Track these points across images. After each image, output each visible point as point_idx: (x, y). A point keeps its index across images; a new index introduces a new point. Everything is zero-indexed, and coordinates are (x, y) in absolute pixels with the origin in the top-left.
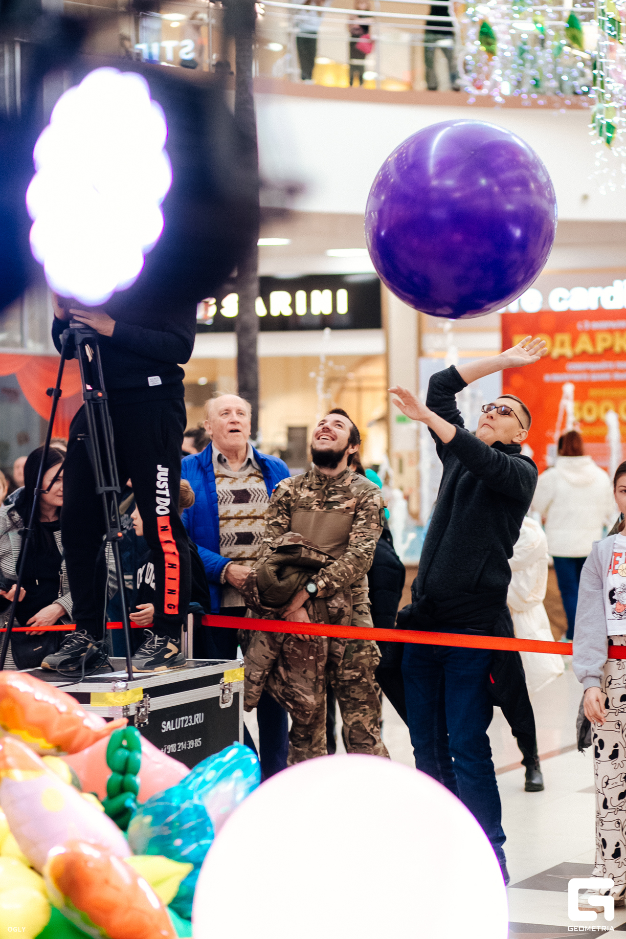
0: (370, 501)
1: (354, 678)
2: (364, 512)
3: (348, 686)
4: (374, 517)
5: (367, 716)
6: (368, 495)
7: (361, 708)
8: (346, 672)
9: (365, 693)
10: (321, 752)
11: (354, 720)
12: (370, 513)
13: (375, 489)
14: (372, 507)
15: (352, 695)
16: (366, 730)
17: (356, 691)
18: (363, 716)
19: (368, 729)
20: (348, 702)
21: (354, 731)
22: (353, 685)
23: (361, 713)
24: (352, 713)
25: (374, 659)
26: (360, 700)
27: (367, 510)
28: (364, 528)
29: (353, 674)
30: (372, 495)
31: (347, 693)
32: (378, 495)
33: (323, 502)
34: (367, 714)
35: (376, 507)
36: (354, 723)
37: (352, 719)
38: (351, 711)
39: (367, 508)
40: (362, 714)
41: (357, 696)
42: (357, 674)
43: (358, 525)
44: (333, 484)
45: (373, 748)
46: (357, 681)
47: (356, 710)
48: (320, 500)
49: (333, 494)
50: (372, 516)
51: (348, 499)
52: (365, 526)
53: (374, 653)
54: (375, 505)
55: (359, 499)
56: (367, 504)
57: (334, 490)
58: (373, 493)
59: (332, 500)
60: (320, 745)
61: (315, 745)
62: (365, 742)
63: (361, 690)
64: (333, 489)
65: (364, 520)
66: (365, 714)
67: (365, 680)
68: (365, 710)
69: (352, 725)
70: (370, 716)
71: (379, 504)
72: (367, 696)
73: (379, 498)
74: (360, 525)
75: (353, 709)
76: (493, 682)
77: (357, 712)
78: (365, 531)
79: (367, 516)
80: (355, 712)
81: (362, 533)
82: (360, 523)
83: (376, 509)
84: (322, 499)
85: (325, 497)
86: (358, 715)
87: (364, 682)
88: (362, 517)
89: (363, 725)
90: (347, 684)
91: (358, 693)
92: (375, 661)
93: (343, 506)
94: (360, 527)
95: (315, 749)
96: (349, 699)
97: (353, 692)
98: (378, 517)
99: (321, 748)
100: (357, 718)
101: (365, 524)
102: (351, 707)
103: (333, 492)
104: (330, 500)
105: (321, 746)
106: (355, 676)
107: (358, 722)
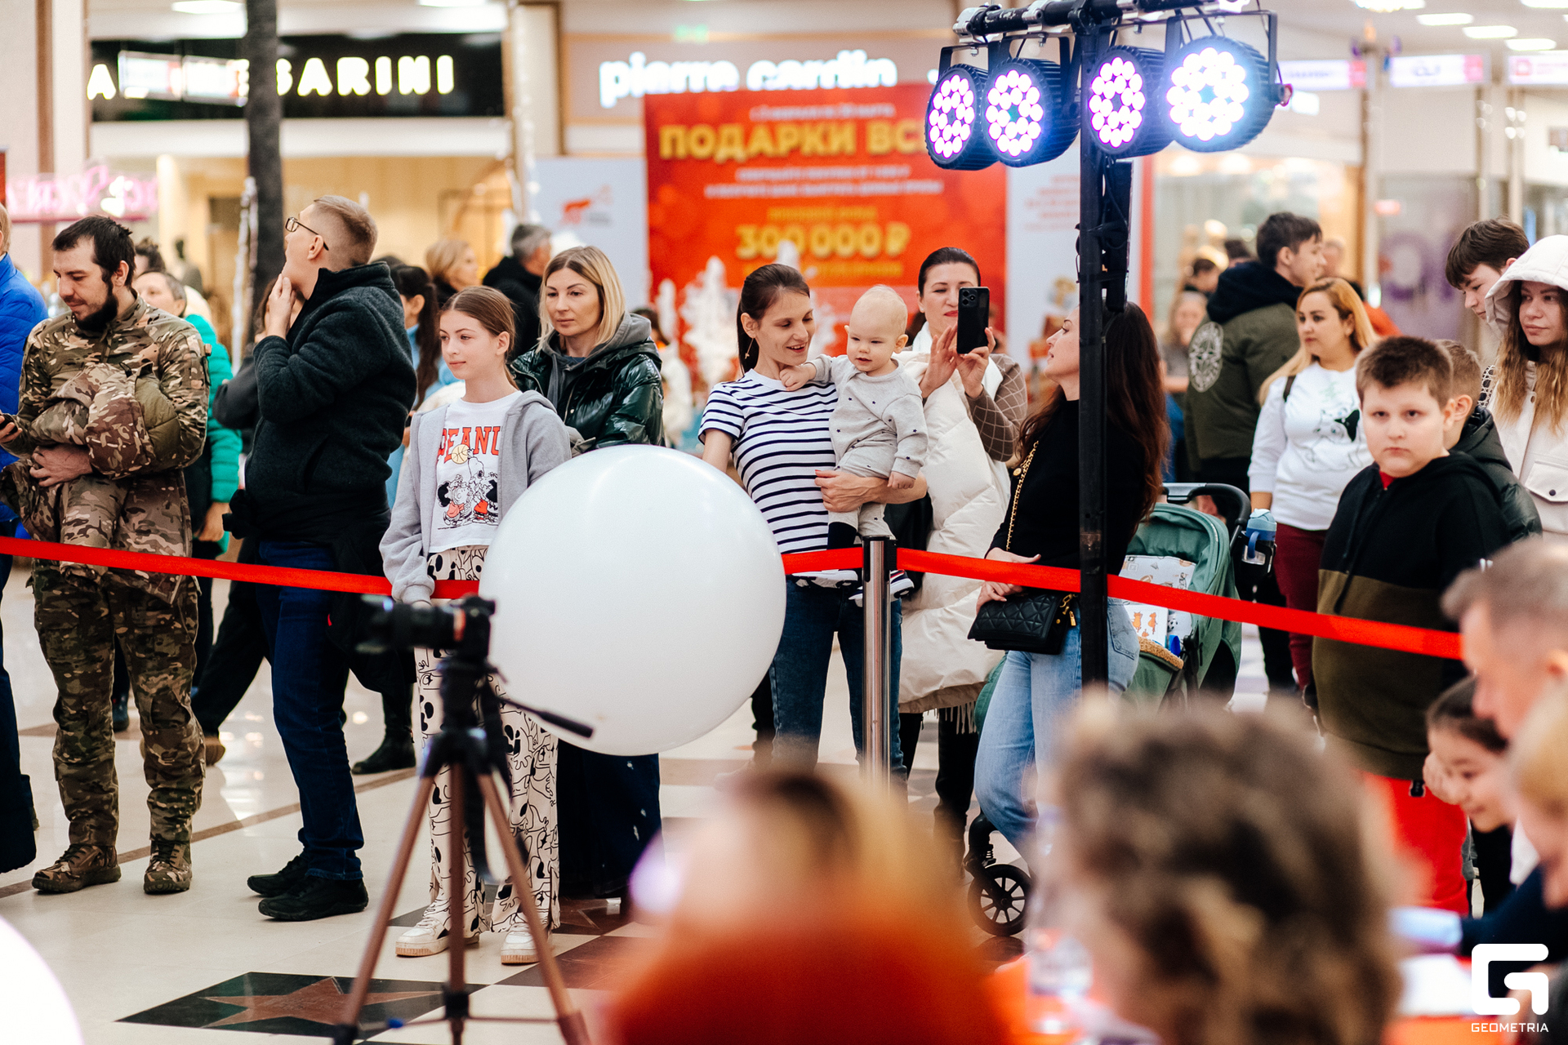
0: (182, 347)
1: (162, 622)
2: (177, 366)
3: (150, 636)
4: (194, 370)
5: (179, 678)
6: (177, 339)
7: (171, 667)
8: (150, 614)
9: (176, 645)
10: (104, 739)
11: (160, 686)
12: (186, 365)
13: (188, 328)
14: (187, 356)
15: (158, 648)
16: (176, 699)
17: (165, 643)
18: (173, 679)
19: (179, 698)
20: (151, 658)
21: (159, 702)
22: (161, 633)
23: (170, 675)
24: (157, 676)
25: (190, 594)
26: (169, 656)
27: (180, 362)
28: (182, 389)
29: (160, 617)
30: (185, 338)
31: (149, 645)
32: (194, 336)
33: (106, 357)
34: (179, 675)
35: (193, 355)
36: (159, 691)
37: (158, 683)
38: (156, 672)
39: (180, 359)
40: (172, 676)
41: (165, 650)
42: (168, 617)
43: (169, 388)
44: (118, 329)
45: (186, 728)
46: (165, 628)
47: (164, 671)
48: (100, 354)
49: (120, 342)
50: (190, 369)
51: (144, 346)
52: (182, 387)
53: (191, 585)
54: (193, 352)
55: (163, 345)
56: (178, 353)
57: (121, 337)
58: (186, 334)
59: (120, 352)
60: (103, 728)
61: (95, 728)
62: (175, 718)
63: (172, 641)
64: (120, 335)
65: (178, 377)
66: (176, 676)
67: (178, 625)
68: (176, 669)
69: (158, 693)
70: (183, 679)
71: (197, 349)
72: (180, 648)
73: (196, 341)
74: (173, 386)
75: (158, 670)
76: (330, 623)
77: (165, 673)
78: (183, 394)
79: (182, 372)
80: (162, 674)
81: (180, 397)
82: (172, 383)
83: (194, 358)
84: (104, 353)
85: (108, 349)
86: (166, 678)
87: (176, 628)
88: (174, 374)
89: (173, 693)
90: (150, 632)
91: (168, 645)
92: (192, 598)
93: (137, 358)
94: (174, 389)
95: (94, 734)
96: (152, 654)
97: (160, 644)
98: (201, 369)
99: (104, 732)
100: (165, 682)
101: (181, 383)
102: (154, 666)
103: (120, 340)
104: (117, 351)
105: (105, 730)
106: (164, 619)
107: (166, 688)
